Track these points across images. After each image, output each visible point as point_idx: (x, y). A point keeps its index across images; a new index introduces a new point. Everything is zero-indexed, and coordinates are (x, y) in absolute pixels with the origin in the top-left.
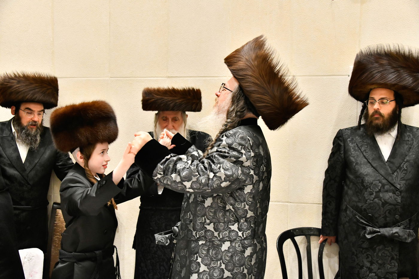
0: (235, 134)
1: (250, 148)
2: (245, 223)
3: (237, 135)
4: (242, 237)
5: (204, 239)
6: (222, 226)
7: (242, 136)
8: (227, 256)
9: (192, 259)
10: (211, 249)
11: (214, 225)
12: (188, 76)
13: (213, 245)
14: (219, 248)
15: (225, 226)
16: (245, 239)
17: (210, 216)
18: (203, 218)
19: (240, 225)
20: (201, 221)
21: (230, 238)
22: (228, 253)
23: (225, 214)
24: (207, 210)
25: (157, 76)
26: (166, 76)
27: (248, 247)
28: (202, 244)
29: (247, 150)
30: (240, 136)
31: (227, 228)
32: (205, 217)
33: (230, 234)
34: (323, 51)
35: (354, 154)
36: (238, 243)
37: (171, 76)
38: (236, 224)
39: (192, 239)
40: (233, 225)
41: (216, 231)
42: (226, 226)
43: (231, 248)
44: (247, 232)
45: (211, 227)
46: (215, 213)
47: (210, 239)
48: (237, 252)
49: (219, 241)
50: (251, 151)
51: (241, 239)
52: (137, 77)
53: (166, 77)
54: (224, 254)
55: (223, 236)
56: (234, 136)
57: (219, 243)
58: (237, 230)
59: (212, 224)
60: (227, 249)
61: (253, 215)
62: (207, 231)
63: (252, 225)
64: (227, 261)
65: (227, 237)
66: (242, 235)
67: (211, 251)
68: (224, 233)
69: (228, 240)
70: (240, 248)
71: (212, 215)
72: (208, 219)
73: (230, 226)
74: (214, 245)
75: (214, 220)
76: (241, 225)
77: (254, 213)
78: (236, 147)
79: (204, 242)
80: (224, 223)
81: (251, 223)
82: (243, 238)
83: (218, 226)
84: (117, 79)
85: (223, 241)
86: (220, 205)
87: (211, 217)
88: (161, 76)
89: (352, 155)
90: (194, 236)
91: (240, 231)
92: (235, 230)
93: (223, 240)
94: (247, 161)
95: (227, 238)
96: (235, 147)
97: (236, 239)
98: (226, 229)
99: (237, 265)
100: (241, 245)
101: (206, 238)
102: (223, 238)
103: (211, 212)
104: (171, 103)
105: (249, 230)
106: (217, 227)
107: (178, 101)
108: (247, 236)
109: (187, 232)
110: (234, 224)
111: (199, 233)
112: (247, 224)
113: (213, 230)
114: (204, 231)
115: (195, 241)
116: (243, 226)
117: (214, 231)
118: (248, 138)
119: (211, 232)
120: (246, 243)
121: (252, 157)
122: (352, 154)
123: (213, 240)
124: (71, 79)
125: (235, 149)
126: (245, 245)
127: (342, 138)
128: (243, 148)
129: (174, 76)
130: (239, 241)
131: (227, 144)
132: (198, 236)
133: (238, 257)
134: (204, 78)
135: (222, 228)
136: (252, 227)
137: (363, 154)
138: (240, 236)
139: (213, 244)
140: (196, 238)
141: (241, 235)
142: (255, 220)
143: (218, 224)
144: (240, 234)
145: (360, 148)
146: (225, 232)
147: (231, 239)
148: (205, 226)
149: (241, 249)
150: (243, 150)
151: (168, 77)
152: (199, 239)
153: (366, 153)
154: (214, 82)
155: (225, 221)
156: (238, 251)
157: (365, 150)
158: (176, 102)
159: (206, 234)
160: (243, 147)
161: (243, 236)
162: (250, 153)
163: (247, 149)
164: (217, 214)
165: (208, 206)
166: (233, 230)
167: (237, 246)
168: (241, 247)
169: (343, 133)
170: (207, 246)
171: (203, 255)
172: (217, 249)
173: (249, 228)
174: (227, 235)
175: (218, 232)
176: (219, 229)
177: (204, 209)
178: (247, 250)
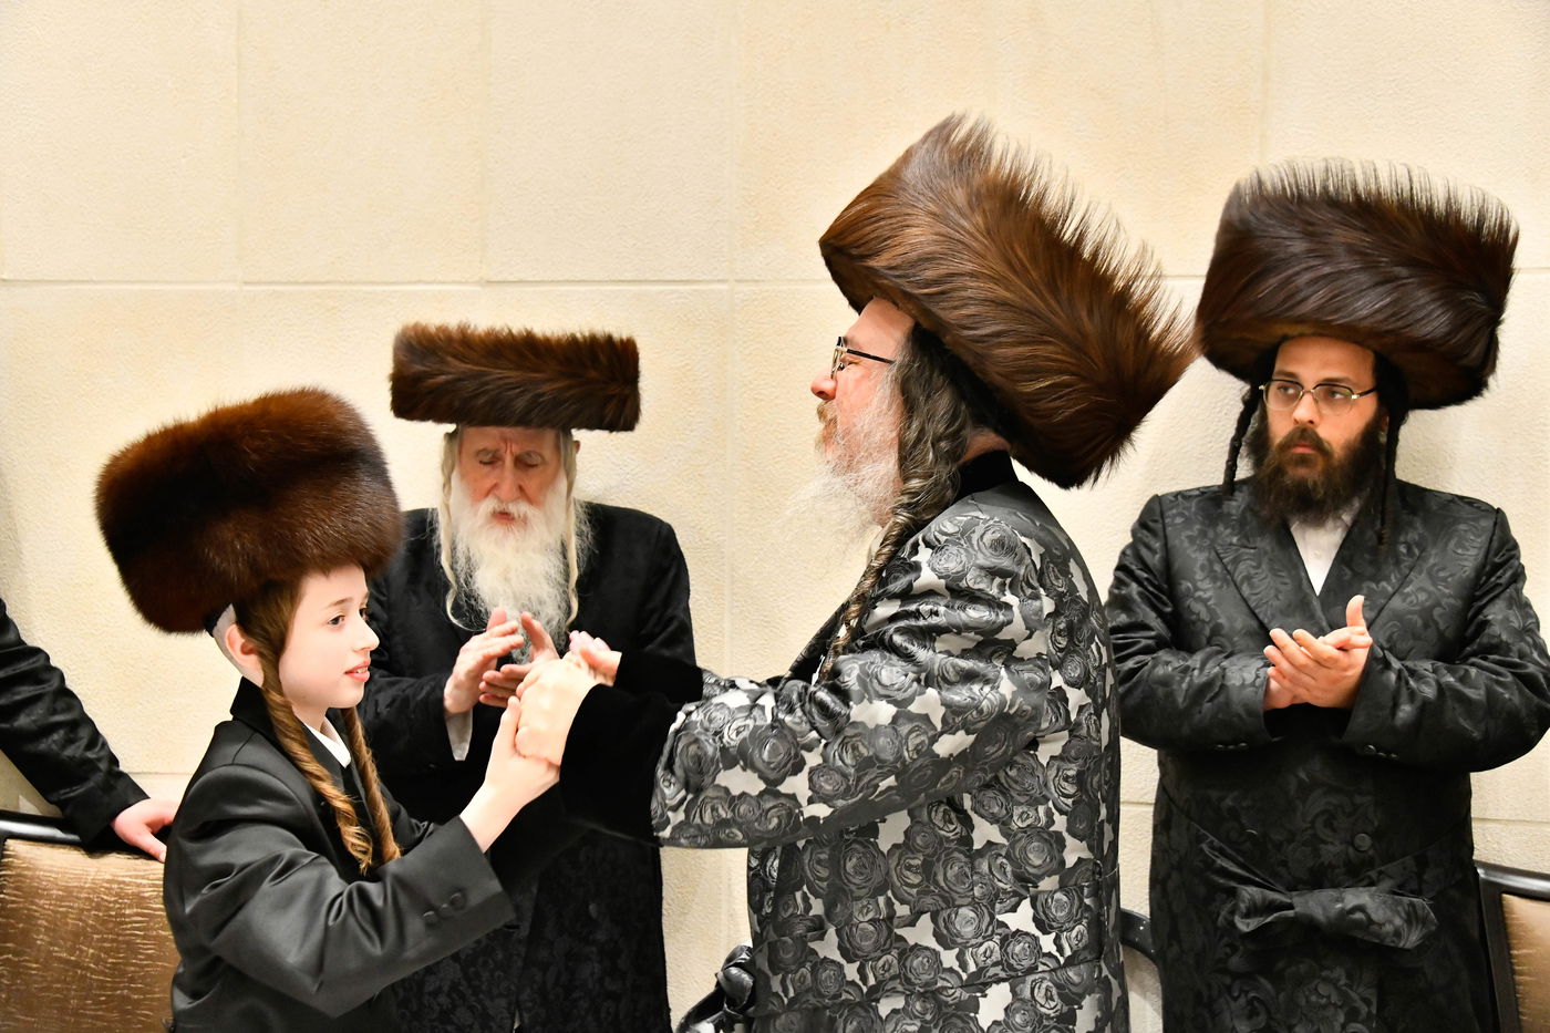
0: (965, 533)
1: (1036, 584)
2: (1058, 895)
3: (975, 537)
4: (1057, 954)
5: (900, 988)
6: (967, 922)
7: (998, 535)
10: (935, 1027)
11: (934, 919)
12: (573, 278)
13: (940, 1009)
14: (967, 1016)
15: (980, 917)
16: (1070, 962)
17: (908, 885)
18: (881, 900)
19: (1039, 904)
20: (870, 916)
21: (1011, 967)
23: (973, 868)
24: (893, 862)
26: (476, 278)
27: (1082, 997)
28: (895, 1011)
29: (1023, 591)
30: (988, 538)
31: (991, 928)
32: (890, 893)
33: (1009, 949)
35: (1205, 591)
36: (1044, 986)
37: (499, 278)
38: (1026, 905)
39: (847, 1000)
40: (1014, 909)
41: (946, 947)
42: (987, 919)
43: (1017, 1011)
44: (1074, 933)
45: (921, 934)
46: (927, 870)
47: (925, 985)
48: (1045, 1023)
49: (964, 986)
50: (1042, 591)
51: (1056, 965)
53: (478, 283)
55: (981, 964)
56: (962, 542)
57: (965, 996)
58: (1033, 929)
59: (926, 919)
60: (1001, 1016)
61: (1087, 854)
62: (908, 951)
63: (1087, 901)
65: (995, 964)
66: (1055, 948)
68: (982, 949)
69: (1003, 975)
70: (1053, 1004)
71: (915, 879)
72: (902, 902)
73: (1000, 918)
74: (944, 1010)
75: (928, 900)
76: (1045, 906)
77: (1090, 848)
78: (981, 586)
79: (899, 1003)
81: (1082, 892)
82: (1062, 960)
83: (953, 924)
84: (274, 291)
85: (979, 983)
86: (942, 832)
87: (915, 890)
89: (1199, 594)
90: (853, 982)
91: (1045, 932)
92: (1025, 930)
93: (982, 980)
94: (1029, 637)
95: (997, 970)
96: (976, 587)
97: (1037, 968)
98: (989, 932)
100: (1054, 991)
101: (908, 981)
102: (981, 970)
103: (909, 868)
104: (518, 396)
105: (1078, 922)
106: (946, 928)
107: (545, 388)
108: (1075, 948)
109: (814, 971)
110: (1018, 904)
111: (873, 969)
112: (1065, 899)
114: (895, 952)
115: (859, 1004)
116: (1053, 910)
117: (938, 948)
118: (1024, 539)
119: (928, 953)
120: (1076, 979)
121: (1049, 615)
122: (1197, 589)
123: (939, 985)
124: (74, 287)
125: (978, 594)
126: (1074, 989)
127: (1160, 526)
128: (1007, 588)
129: (511, 278)
130: (1047, 976)
131: (940, 578)
132: (872, 981)
134: (634, 288)
135: (968, 931)
136: (1088, 908)
137: (1238, 588)
138: (1049, 955)
139: (940, 1005)
140: (865, 989)
141: (1053, 950)
142: (1094, 879)
143: (949, 916)
144: (1047, 942)
145: (1230, 568)
146: (986, 945)
147: (1016, 970)
148: (898, 931)
149: (1059, 1007)
150: (1008, 592)
151: (485, 283)
152: (876, 993)
153: (1251, 586)
154: (677, 304)
155: (974, 897)
156: (1048, 1017)
157: (1248, 578)
158: (540, 391)
159: (908, 964)
160: (1008, 581)
161: (1060, 949)
162: (1037, 603)
163: (1025, 587)
164: (935, 874)
165: (895, 846)
166: (1018, 930)
167: (1040, 996)
168: (1056, 997)
169: (1165, 508)
170: (916, 1017)
172: (961, 1024)
173: (1079, 916)
174: (997, 956)
175: (957, 950)
176: (959, 935)
177: (880, 861)
178: (1081, 1008)
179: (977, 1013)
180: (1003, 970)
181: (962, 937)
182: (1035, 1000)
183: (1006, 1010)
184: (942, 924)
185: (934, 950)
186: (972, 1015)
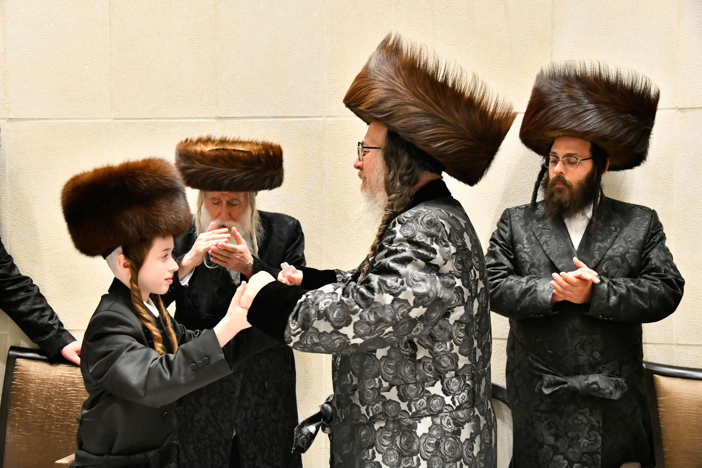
0: (416, 217)
1: (447, 240)
2: (454, 379)
3: (420, 219)
4: (453, 405)
5: (383, 418)
6: (412, 390)
7: (429, 218)
8: (429, 444)
9: (365, 457)
10: (398, 435)
11: (398, 389)
12: (255, 116)
13: (400, 428)
14: (412, 431)
15: (418, 388)
16: (458, 408)
17: (388, 373)
18: (377, 380)
19: (445, 383)
20: (372, 386)
21: (431, 410)
22: (430, 439)
23: (415, 367)
24: (382, 364)
25: (198, 116)
26: (214, 116)
27: (464, 423)
28: (381, 428)
29: (441, 243)
30: (425, 219)
31: (422, 393)
32: (380, 377)
33: (430, 403)
34: (490, 71)
35: (527, 248)
36: (447, 419)
37: (224, 116)
38: (438, 384)
39: (361, 422)
41: (403, 401)
42: (421, 389)
43: (434, 429)
44: (461, 396)
46: (396, 368)
47: (394, 417)
48: (447, 434)
49: (411, 418)
50: (450, 244)
51: (452, 410)
52: (162, 119)
53: (215, 118)
54: (422, 441)
55: (418, 409)
56: (414, 221)
57: (412, 422)
58: (441, 394)
59: (394, 388)
60: (427, 431)
61: (468, 362)
62: (386, 402)
63: (468, 382)
64: (430, 455)
65: (424, 409)
66: (452, 402)
67: (398, 438)
68: (418, 402)
69: (427, 413)
70: (450, 427)
71: (391, 372)
72: (386, 381)
73: (427, 389)
74: (403, 428)
75: (397, 381)
76: (448, 384)
77: (470, 359)
78: (423, 240)
79: (383, 425)
80: (416, 384)
81: (465, 378)
82: (455, 408)
83: (406, 391)
84: (127, 122)
87: (391, 376)
88: (206, 117)
89: (525, 250)
90: (364, 415)
91: (447, 395)
92: (438, 394)
93: (418, 416)
94: (445, 264)
95: (425, 411)
96: (420, 241)
97: (443, 411)
98: (422, 395)
99: (448, 460)
100: (451, 421)
101: (386, 415)
102: (418, 411)
103: (389, 366)
105: (463, 391)
106: (403, 392)
108: (461, 402)
109: (351, 409)
110: (435, 383)
111: (372, 409)
112: (457, 381)
113: (397, 399)
114: (381, 403)
115: (367, 424)
116: (451, 386)
117: (399, 401)
118: (441, 220)
119: (395, 403)
120: (462, 416)
121: (454, 254)
122: (524, 248)
123: (399, 417)
124: (40, 121)
125: (421, 244)
126: (460, 420)
127: (509, 221)
128: (434, 242)
129: (229, 116)
130: (448, 414)
131: (404, 237)
132: (371, 415)
133: (449, 445)
134: (283, 120)
135: (412, 394)
136: (468, 385)
137: (541, 246)
138: (449, 405)
139: (400, 426)
140: (368, 418)
141: (451, 403)
142: (472, 373)
143: (405, 388)
144: (448, 400)
145: (538, 238)
146: (420, 400)
147: (433, 411)
148: (382, 394)
149: (453, 428)
150: (434, 244)
151: (219, 118)
152: (373, 420)
153: (547, 245)
154: (301, 127)
155: (416, 380)
156: (448, 432)
157: (546, 242)
159: (386, 408)
160: (434, 239)
161: (454, 403)
163: (442, 242)
164: (400, 370)
165: (383, 357)
166: (435, 394)
167: (444, 422)
168: (452, 423)
169: (511, 214)
170: (390, 431)
171: (385, 448)
172: (409, 434)
173: (463, 389)
174: (425, 405)
175: (407, 402)
176: (408, 396)
177: (376, 363)
178: (463, 428)
179: (416, 429)
180: (427, 411)
181: (410, 397)
182: (443, 425)
183: (429, 429)
184: (401, 391)
185: (398, 402)
186: (414, 430)
